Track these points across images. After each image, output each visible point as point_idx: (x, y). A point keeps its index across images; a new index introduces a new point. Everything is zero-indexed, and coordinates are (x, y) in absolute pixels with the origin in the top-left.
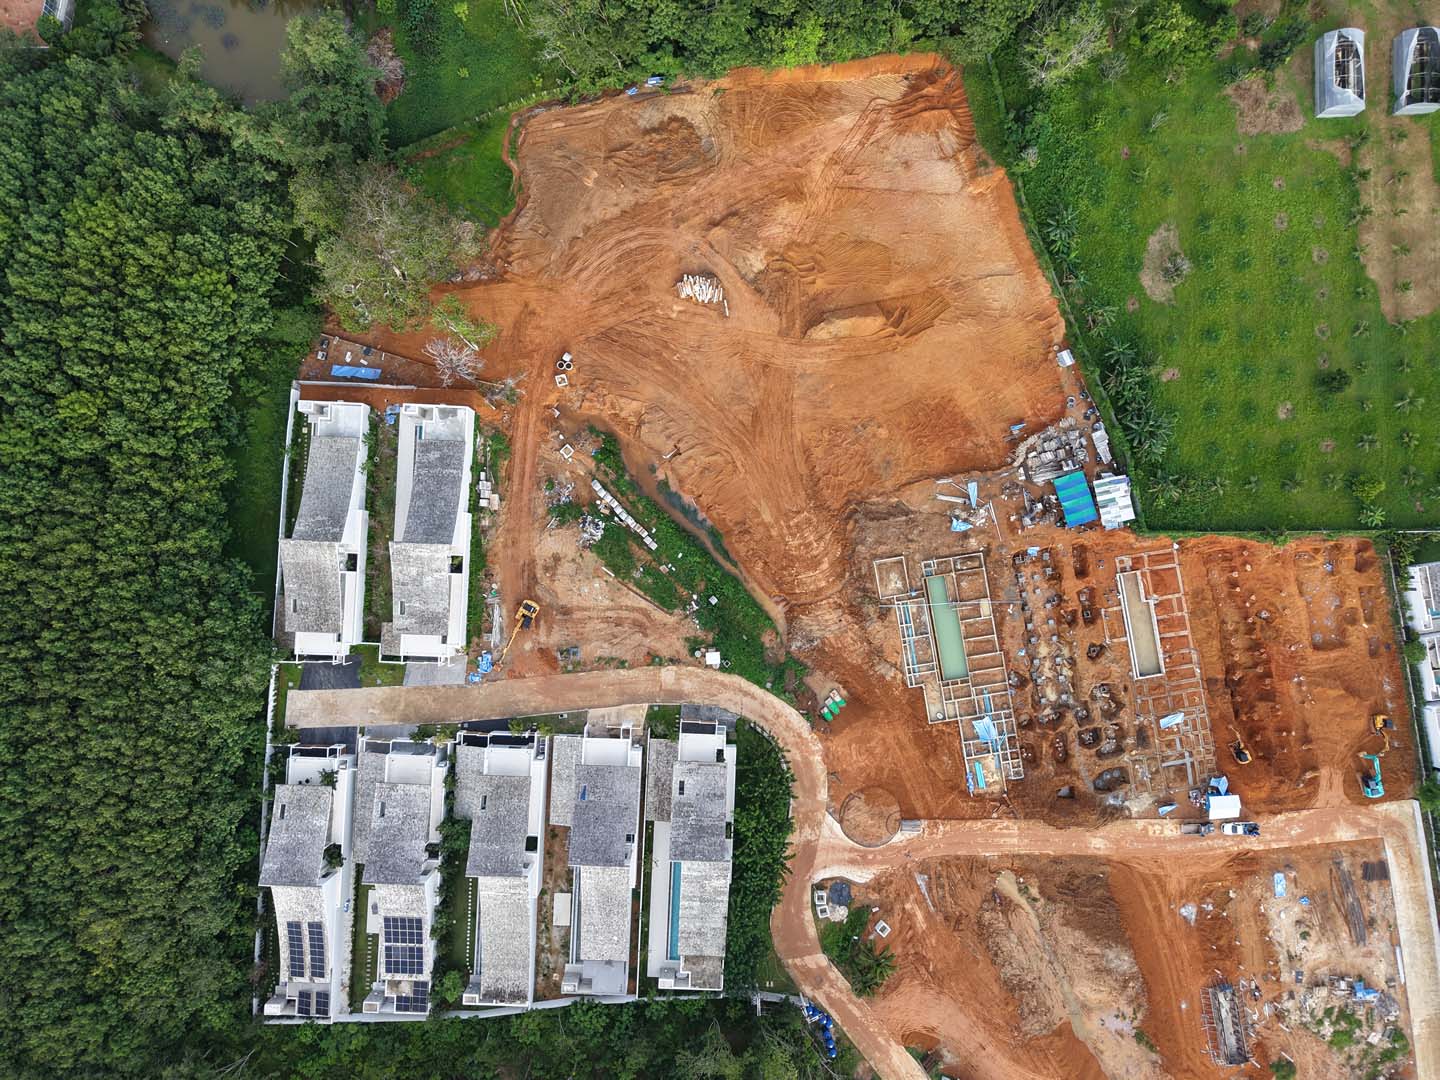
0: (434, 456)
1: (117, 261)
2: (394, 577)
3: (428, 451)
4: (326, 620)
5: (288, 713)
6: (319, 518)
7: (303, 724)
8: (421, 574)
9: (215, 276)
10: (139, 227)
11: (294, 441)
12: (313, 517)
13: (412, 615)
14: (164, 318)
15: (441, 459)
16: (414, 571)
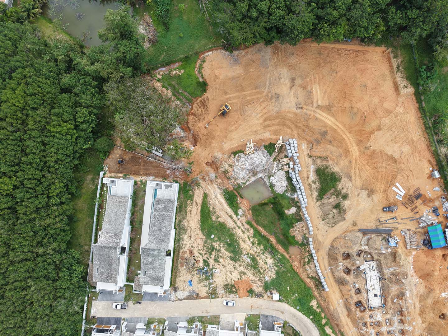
0: (161, 206)
1: (24, 118)
2: (142, 261)
3: (159, 204)
4: (111, 278)
5: (92, 311)
6: (110, 234)
7: (98, 316)
8: (154, 261)
9: (69, 126)
10: (35, 102)
11: (101, 194)
12: (107, 234)
13: (149, 277)
14: (45, 145)
15: (165, 208)
16: (150, 259)
